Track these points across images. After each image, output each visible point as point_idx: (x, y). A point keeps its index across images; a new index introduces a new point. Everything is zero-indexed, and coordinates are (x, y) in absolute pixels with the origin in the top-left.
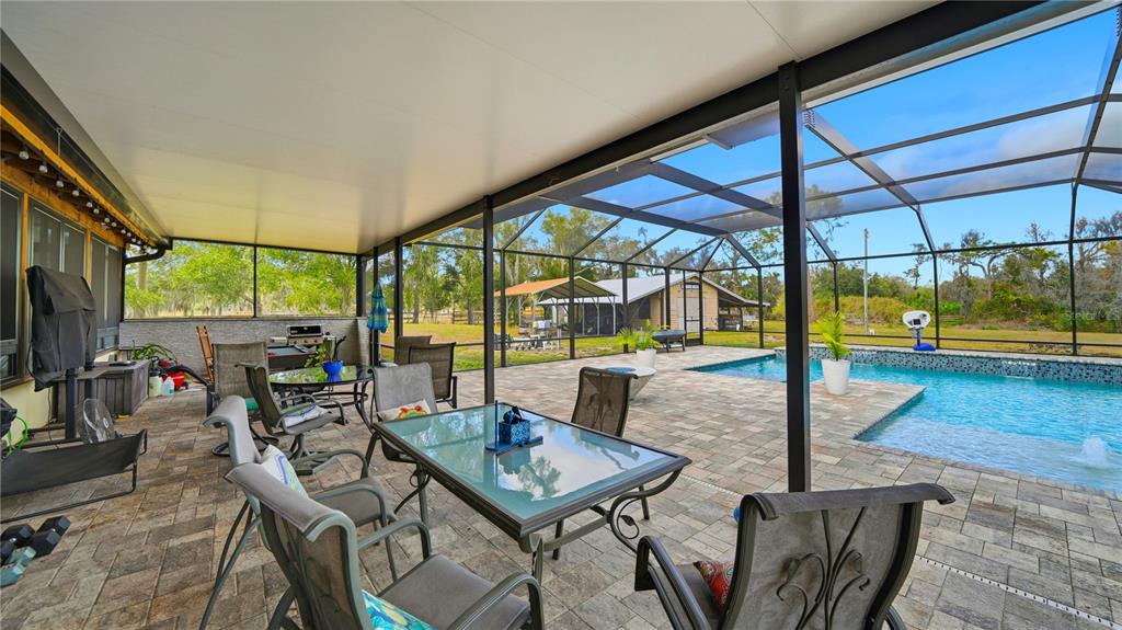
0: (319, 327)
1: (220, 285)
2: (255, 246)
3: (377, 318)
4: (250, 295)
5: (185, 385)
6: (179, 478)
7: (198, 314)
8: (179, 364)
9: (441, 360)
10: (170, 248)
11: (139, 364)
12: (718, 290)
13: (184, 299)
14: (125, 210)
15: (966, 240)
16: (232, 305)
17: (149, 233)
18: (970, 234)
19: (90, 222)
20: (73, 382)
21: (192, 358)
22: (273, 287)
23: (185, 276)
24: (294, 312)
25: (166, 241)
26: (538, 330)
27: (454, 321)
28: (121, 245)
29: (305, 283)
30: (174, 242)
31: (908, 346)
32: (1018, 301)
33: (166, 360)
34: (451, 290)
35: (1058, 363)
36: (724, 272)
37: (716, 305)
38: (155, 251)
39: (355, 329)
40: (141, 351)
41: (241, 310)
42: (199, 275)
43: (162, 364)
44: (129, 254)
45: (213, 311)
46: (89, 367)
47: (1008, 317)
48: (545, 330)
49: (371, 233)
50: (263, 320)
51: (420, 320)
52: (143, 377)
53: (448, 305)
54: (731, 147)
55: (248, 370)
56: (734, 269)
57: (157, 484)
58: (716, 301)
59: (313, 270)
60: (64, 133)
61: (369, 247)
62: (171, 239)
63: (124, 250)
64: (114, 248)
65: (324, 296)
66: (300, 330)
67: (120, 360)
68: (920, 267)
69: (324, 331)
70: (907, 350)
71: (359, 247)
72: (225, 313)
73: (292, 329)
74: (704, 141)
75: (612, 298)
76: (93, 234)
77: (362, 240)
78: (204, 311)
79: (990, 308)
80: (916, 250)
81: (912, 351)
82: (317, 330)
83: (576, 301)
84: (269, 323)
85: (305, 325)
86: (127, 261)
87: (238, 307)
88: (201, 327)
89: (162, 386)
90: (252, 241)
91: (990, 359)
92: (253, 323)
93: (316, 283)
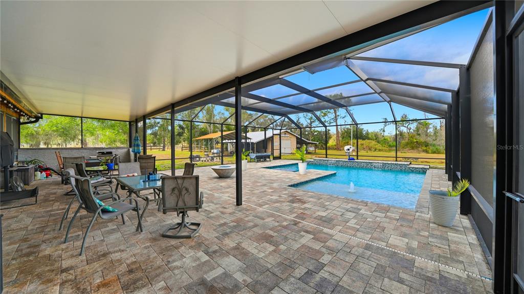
0: (111, 152)
1: (65, 133)
2: (82, 117)
3: (136, 148)
4: (80, 137)
5: (51, 175)
6: (53, 200)
7: (55, 146)
8: (48, 167)
9: (150, 163)
10: (42, 118)
11: (31, 166)
12: (297, 137)
13: (46, 140)
14: (20, 102)
15: (402, 117)
16: (72, 142)
17: (31, 112)
18: (404, 115)
19: (5, 108)
20: (7, 171)
21: (54, 164)
22: (92, 134)
23: (47, 129)
24: (104, 145)
25: (39, 115)
26: (213, 153)
27: (182, 150)
28: (18, 117)
29: (108, 132)
30: (43, 115)
31: (346, 159)
32: (417, 142)
33: (41, 165)
34: (181, 136)
35: (388, 164)
36: (307, 129)
37: (295, 143)
38: (35, 119)
39: (128, 153)
40: (29, 162)
41: (77, 144)
42: (55, 128)
43: (39, 167)
44: (22, 120)
45: (62, 145)
46: (12, 166)
47: (413, 148)
48: (217, 153)
49: (135, 113)
50: (86, 149)
51: (166, 149)
52: (32, 171)
53: (180, 143)
54: (314, 73)
55: (77, 165)
56: (310, 128)
57: (44, 202)
58: (296, 141)
59: (112, 127)
60: (5, 84)
61: (134, 119)
62: (42, 114)
63: (19, 119)
64: (15, 118)
65: (118, 138)
66: (103, 153)
67: (19, 165)
68: (385, 128)
69: (114, 154)
70: (345, 160)
71: (130, 119)
72: (68, 146)
73: (99, 153)
74: (303, 70)
75: (249, 140)
76: (6, 113)
77: (131, 116)
78: (57, 145)
79: (407, 144)
80: (384, 120)
81: (347, 160)
82: (111, 153)
83: (224, 141)
84: (88, 150)
85: (105, 151)
86: (20, 124)
87: (75, 143)
88: (57, 152)
89: (41, 176)
90: (80, 116)
91: (370, 163)
92: (81, 150)
93: (114, 133)
